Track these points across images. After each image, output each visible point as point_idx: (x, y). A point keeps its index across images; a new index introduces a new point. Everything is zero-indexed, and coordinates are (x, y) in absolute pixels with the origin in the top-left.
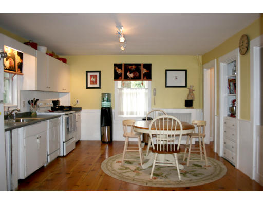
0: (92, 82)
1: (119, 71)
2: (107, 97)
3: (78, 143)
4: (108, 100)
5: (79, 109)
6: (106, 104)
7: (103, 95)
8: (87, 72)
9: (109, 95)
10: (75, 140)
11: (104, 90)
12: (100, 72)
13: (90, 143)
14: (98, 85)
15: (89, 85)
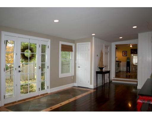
0: (124, 54)
1: (132, 51)
2: (128, 58)
3: (120, 71)
4: (129, 59)
5: (120, 62)
6: (128, 60)
7: (127, 58)
8: (123, 51)
9: (129, 58)
10: (119, 70)
11: (128, 56)
12: (126, 51)
13: (123, 72)
14: (126, 55)
15: (123, 55)
